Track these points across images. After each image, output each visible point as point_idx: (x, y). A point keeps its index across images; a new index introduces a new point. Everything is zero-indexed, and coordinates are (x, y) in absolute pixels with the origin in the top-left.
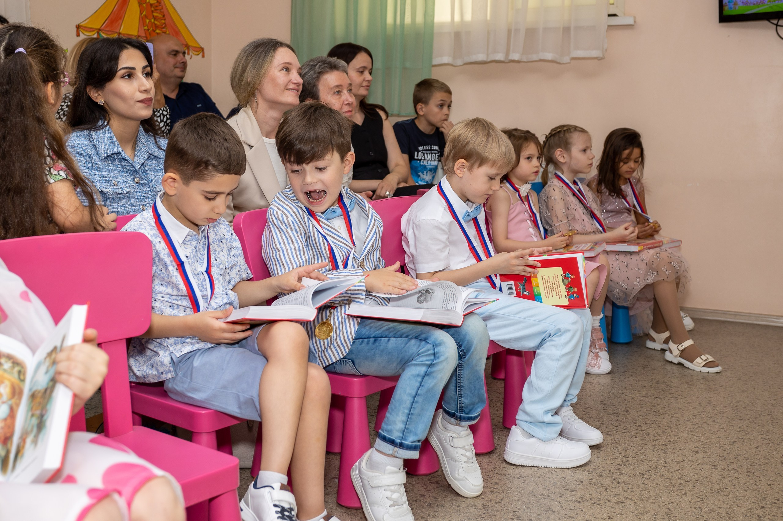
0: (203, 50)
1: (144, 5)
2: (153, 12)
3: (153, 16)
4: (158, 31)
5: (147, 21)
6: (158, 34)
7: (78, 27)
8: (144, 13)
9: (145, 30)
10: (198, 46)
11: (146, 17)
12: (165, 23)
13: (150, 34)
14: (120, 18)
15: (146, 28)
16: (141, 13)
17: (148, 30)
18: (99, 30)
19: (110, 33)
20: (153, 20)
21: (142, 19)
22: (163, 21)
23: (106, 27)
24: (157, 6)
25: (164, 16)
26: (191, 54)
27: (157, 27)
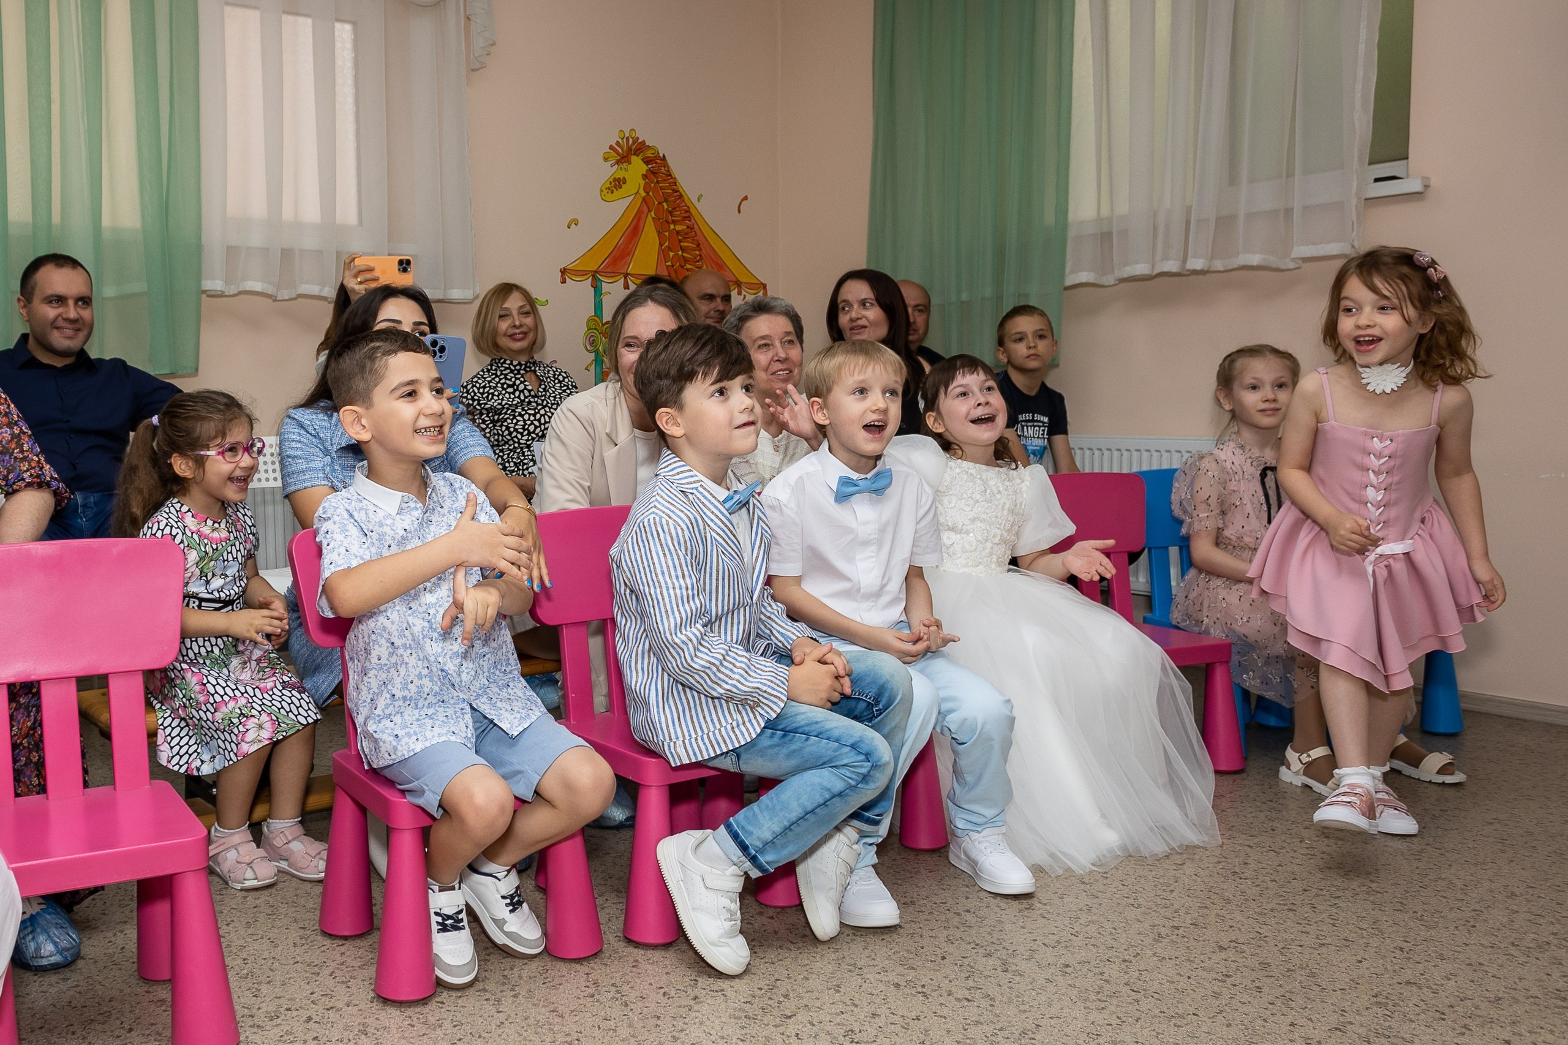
0: (765, 286)
1: (667, 234)
2: (680, 241)
3: (681, 247)
4: (688, 266)
5: (671, 254)
6: (688, 270)
7: (564, 272)
8: (667, 244)
9: (667, 266)
10: (757, 282)
11: (669, 248)
12: (700, 255)
13: (676, 272)
14: (629, 254)
15: (669, 263)
16: (661, 245)
17: (673, 266)
18: (595, 272)
19: (612, 275)
20: (680, 253)
21: (663, 253)
22: (698, 252)
23: (606, 267)
24: (687, 234)
25: (698, 245)
26: (744, 293)
27: (686, 260)
